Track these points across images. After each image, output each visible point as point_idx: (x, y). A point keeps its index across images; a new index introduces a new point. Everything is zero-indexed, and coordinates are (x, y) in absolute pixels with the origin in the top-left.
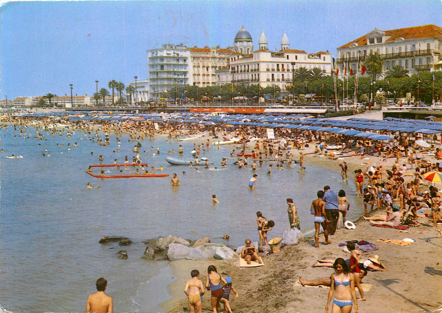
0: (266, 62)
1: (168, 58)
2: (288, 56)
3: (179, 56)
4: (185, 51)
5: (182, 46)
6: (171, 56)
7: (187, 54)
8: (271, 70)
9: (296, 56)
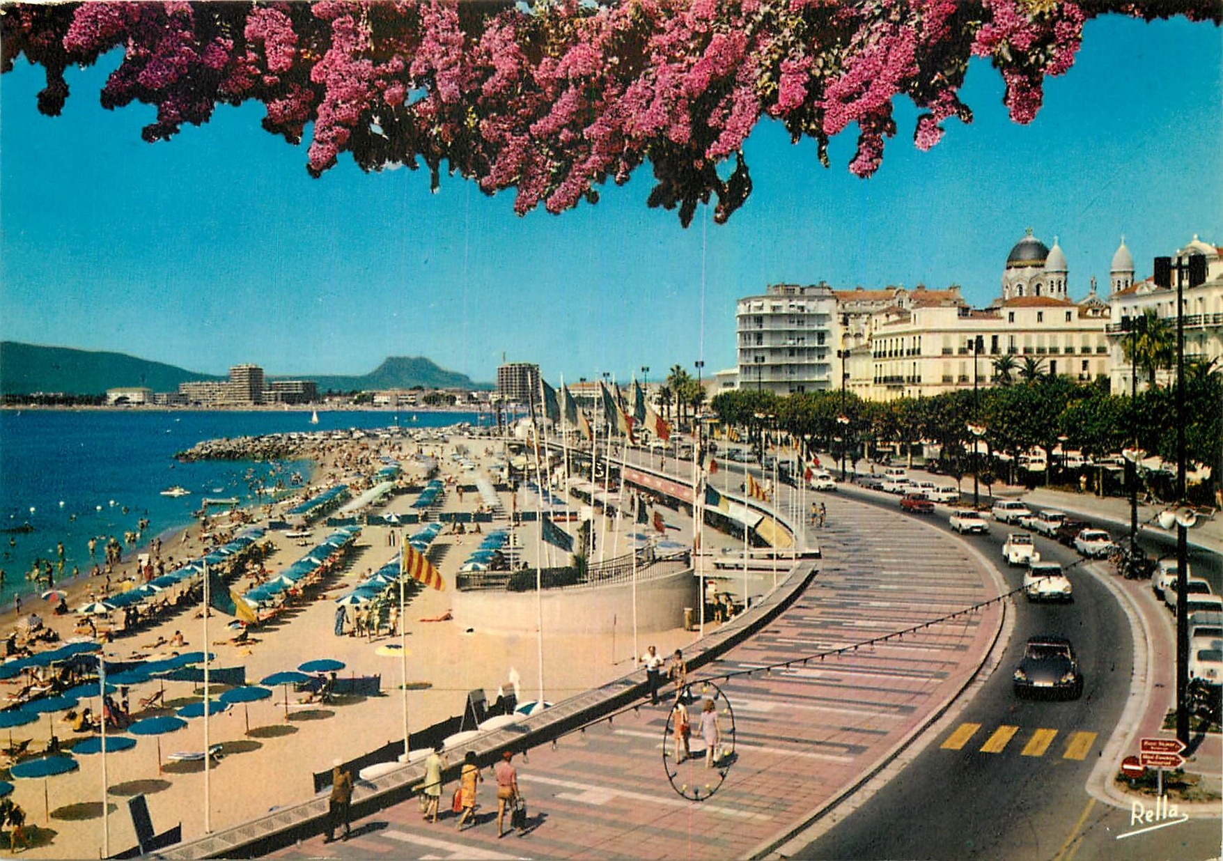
0: (940, 331)
1: (775, 316)
2: (1012, 314)
3: (806, 312)
4: (822, 298)
5: (823, 288)
6: (784, 312)
7: (825, 307)
8: (955, 353)
9: (1040, 314)
